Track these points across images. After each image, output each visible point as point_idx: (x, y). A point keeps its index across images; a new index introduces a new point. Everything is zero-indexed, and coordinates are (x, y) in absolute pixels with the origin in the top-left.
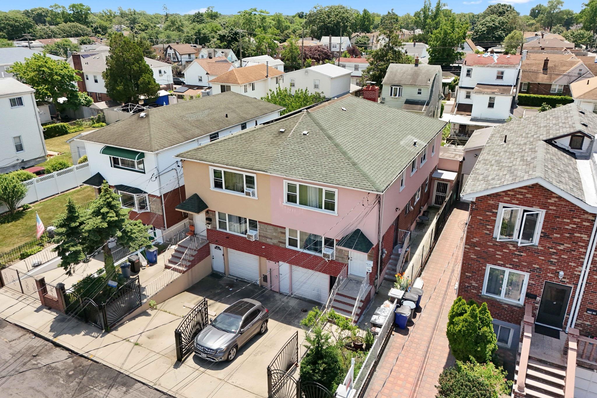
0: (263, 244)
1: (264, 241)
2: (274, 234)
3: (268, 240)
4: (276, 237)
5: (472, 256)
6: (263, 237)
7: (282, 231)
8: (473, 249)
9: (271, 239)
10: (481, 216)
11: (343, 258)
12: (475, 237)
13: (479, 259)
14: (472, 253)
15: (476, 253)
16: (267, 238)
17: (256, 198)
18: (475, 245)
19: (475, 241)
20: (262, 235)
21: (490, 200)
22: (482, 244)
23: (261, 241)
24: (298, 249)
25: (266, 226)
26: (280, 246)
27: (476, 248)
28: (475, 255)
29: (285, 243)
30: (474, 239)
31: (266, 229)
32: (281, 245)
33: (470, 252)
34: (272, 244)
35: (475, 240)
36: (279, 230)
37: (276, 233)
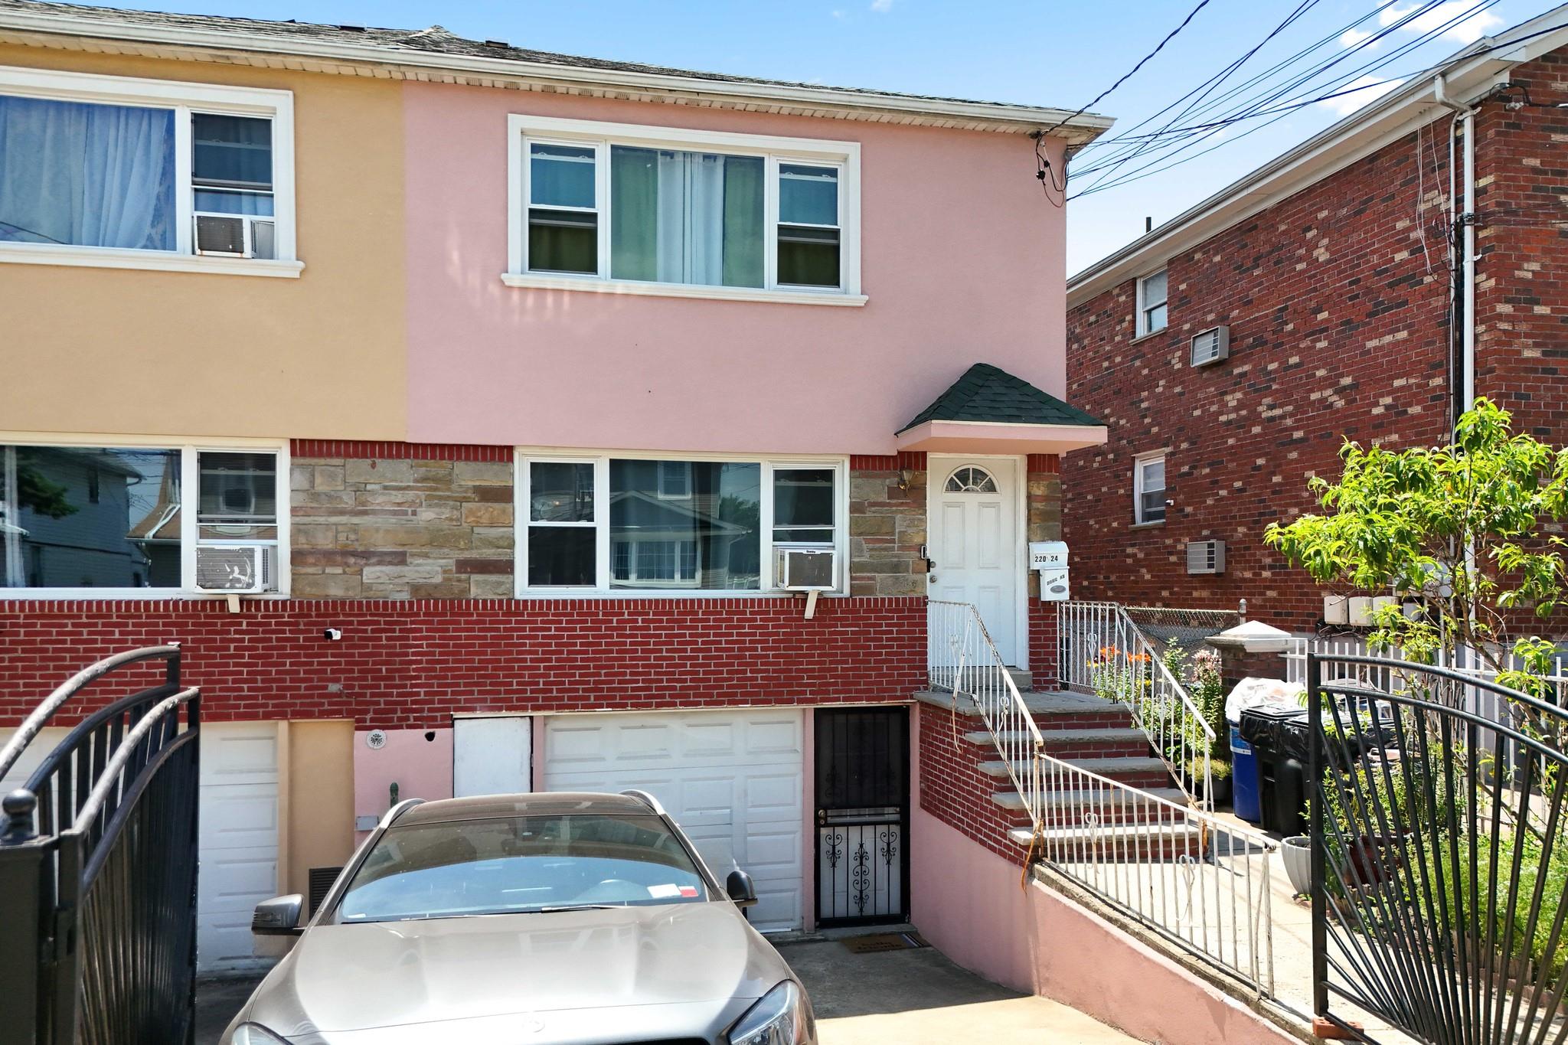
0: (333, 611)
1: (336, 591)
2: (427, 515)
3: (372, 573)
4: (437, 539)
5: (1527, 354)
6: (329, 557)
7: (487, 475)
8: (1526, 319)
9: (400, 559)
10: (1535, 156)
11: (896, 568)
12: (1528, 259)
13: (1552, 362)
14: (1527, 336)
15: (1542, 332)
16: (366, 555)
17: (285, 262)
18: (1526, 295)
19: (1530, 275)
20: (325, 542)
21: (1555, 78)
22: (1553, 285)
23: (311, 593)
24: (604, 586)
25: (358, 467)
26: (475, 592)
27: (1539, 310)
28: (1536, 345)
29: (508, 567)
30: (1526, 266)
31: (359, 489)
32: (480, 588)
33: (1518, 335)
34: (405, 596)
35: (1528, 270)
36: (468, 475)
37: (433, 501)
